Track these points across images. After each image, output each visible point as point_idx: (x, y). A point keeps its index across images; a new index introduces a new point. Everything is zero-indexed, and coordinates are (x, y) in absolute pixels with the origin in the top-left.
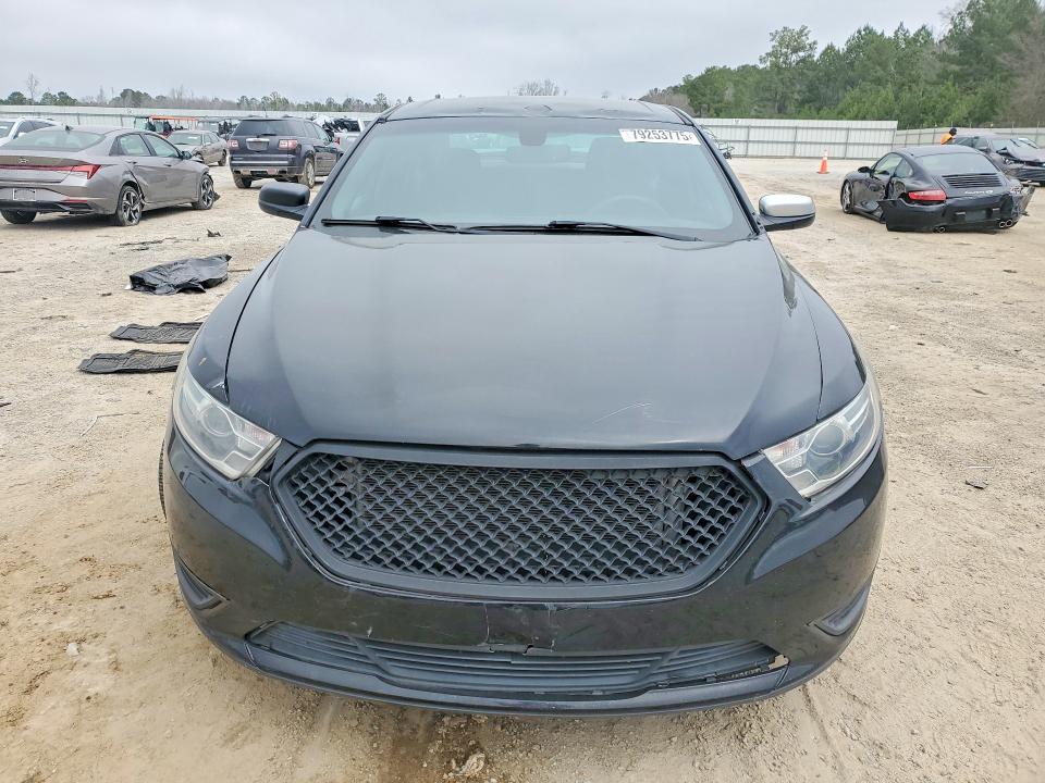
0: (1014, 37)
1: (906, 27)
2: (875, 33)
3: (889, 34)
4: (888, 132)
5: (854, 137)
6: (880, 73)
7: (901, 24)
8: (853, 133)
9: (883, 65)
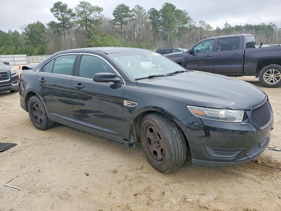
0: (42, 34)
1: (11, 30)
2: (3, 32)
3: (7, 32)
4: (25, 57)
5: (16, 59)
6: (8, 42)
7: (10, 30)
8: (15, 58)
9: (9, 40)
